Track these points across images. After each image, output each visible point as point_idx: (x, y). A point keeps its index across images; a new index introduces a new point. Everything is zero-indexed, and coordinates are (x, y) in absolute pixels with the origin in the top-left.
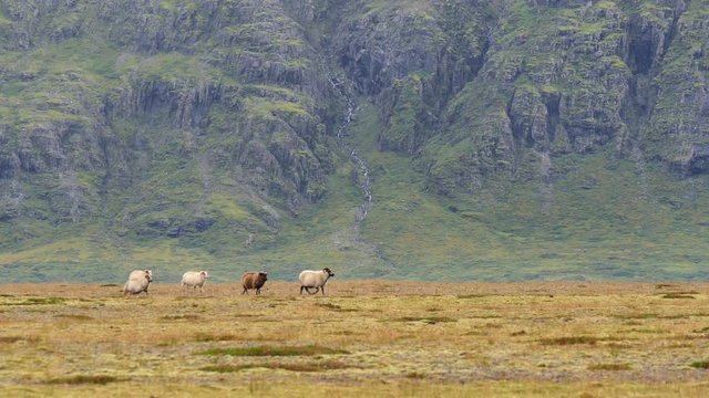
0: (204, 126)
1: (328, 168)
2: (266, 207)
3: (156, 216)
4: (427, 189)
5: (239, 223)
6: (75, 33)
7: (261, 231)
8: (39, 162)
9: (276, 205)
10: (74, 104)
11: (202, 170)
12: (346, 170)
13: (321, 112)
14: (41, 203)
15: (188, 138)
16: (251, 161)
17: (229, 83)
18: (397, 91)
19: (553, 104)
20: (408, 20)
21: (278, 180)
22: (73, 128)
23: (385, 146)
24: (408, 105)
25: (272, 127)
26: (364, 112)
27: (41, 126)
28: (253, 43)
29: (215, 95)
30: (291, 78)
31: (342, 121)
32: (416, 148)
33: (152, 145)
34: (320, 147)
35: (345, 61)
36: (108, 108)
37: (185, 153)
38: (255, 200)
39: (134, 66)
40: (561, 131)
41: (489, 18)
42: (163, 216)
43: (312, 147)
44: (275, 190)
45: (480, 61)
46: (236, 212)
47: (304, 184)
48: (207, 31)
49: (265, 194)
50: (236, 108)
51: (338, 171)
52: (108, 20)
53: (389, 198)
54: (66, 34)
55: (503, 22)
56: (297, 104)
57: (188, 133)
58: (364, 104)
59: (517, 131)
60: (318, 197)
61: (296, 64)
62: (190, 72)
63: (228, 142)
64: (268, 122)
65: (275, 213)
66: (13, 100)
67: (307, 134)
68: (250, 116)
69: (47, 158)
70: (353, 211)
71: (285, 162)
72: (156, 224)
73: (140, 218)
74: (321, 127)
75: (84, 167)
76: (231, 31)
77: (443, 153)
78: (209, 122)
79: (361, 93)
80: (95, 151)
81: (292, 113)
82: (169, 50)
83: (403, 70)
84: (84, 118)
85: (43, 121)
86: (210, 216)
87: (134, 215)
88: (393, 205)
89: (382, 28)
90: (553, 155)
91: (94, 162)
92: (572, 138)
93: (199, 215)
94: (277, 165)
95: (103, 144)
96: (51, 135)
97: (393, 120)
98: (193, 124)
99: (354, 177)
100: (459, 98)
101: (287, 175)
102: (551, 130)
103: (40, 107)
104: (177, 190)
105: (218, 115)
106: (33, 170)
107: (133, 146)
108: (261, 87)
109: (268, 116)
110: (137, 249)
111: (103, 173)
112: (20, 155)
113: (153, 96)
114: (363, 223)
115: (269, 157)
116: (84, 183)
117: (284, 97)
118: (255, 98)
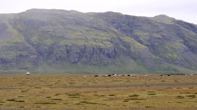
1: (38, 63)
4: (48, 65)
5: (30, 68)
6: (13, 49)
7: (32, 68)
10: (13, 56)
11: (26, 63)
12: (40, 63)
13: (37, 57)
14: (11, 66)
16: (31, 62)
17: (28, 54)
18: (44, 55)
19: (60, 57)
20: (45, 49)
22: (14, 59)
23: (43, 60)
24: (45, 57)
25: (33, 59)
26: (41, 57)
28: (31, 51)
29: (27, 55)
30: (34, 54)
31: (39, 58)
32: (46, 61)
35: (39, 52)
36: (17, 57)
37: (24, 61)
38: (31, 65)
39: (19, 53)
40: (61, 59)
41: (53, 48)
42: (23, 67)
43: (37, 61)
44: (33, 64)
45: (52, 52)
46: (30, 67)
47: (36, 64)
48: (26, 49)
50: (29, 57)
52: (16, 48)
54: (12, 50)
55: (54, 49)
56: (35, 56)
59: (56, 59)
61: (35, 53)
62: (24, 53)
63: (29, 60)
65: (34, 67)
66: (7, 56)
67: (36, 59)
69: (11, 61)
71: (34, 62)
76: (29, 49)
77: (49, 61)
79: (41, 55)
80: (16, 61)
82: (22, 51)
83: (45, 53)
85: (10, 58)
86: (28, 67)
87: (20, 67)
89: (43, 49)
90: (60, 61)
92: (62, 60)
93: (26, 67)
95: (16, 60)
98: (25, 58)
99: (41, 63)
100: (51, 56)
102: (60, 59)
104: (24, 65)
105: (27, 58)
108: (31, 55)
112: (8, 61)
113: (21, 56)
114: (42, 68)
115: (33, 61)
116: (15, 64)
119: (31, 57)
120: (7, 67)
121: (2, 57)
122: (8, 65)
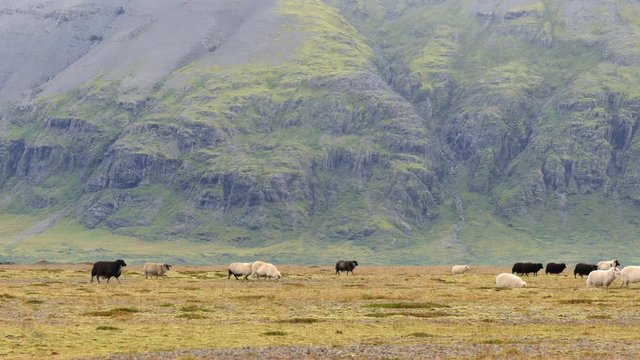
0: (369, 177)
1: (439, 201)
2: (404, 223)
3: (341, 228)
4: (495, 214)
5: (388, 232)
6: (296, 123)
7: (401, 237)
8: (275, 196)
9: (408, 222)
10: (295, 164)
11: (367, 201)
12: (449, 202)
13: (436, 169)
14: (275, 220)
15: (360, 184)
16: (395, 197)
17: (383, 152)
18: (478, 158)
19: (568, 166)
20: (486, 117)
21: (410, 208)
22: (295, 177)
23: (472, 189)
24: (485, 166)
25: (408, 178)
26: (460, 169)
27: (276, 175)
28: (397, 129)
29: (375, 159)
30: (418, 150)
31: (447, 174)
32: (489, 190)
33: (339, 187)
34: (434, 189)
35: (450, 140)
36: (314, 165)
37: (358, 192)
38: (397, 219)
39: (330, 142)
40: (572, 182)
41: (532, 116)
42: (345, 228)
43: (430, 189)
44: (409, 213)
45: (527, 141)
46: (386, 226)
47: (425, 210)
48: (372, 123)
49: (403, 216)
50: (387, 166)
51: (445, 203)
52: (315, 116)
53: (474, 219)
54: (291, 124)
55: (540, 119)
56: (421, 165)
57: (360, 181)
58: (460, 165)
59: (547, 181)
60: (433, 218)
61: (421, 142)
62: (361, 146)
63: (382, 185)
64: (405, 174)
65: (408, 226)
66: (261, 161)
67: (427, 182)
68: (395, 172)
69: (280, 194)
70: (454, 226)
71: (415, 197)
72: (341, 233)
73: (332, 229)
74: (435, 178)
75: (300, 199)
76: (385, 122)
77: (505, 193)
78: (372, 174)
79: (458, 159)
80: (307, 190)
81: (419, 170)
82: (349, 133)
83: (482, 145)
84: (301, 171)
85: (277, 173)
86: (373, 228)
87: (329, 227)
88: (476, 223)
89: (471, 121)
90: (568, 195)
91: (306, 196)
92: (579, 185)
93: (365, 227)
94: (410, 199)
95: (312, 186)
96: (282, 181)
97: (476, 174)
98: (363, 175)
99: (454, 207)
100: (514, 162)
101: (416, 205)
102: (567, 181)
103: (276, 165)
104: (354, 213)
105: (377, 171)
106: (272, 200)
107: (328, 188)
108: (402, 154)
109: (405, 171)
110: (330, 246)
111: (311, 203)
112: (264, 192)
113: (340, 160)
114: (459, 233)
115: (405, 195)
116: (301, 208)
117: (414, 160)
118: (398, 161)
119: (401, 166)
120: (255, 228)
121: (232, 170)
122: (262, 213)
